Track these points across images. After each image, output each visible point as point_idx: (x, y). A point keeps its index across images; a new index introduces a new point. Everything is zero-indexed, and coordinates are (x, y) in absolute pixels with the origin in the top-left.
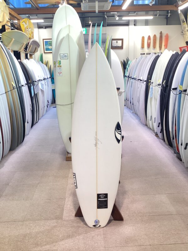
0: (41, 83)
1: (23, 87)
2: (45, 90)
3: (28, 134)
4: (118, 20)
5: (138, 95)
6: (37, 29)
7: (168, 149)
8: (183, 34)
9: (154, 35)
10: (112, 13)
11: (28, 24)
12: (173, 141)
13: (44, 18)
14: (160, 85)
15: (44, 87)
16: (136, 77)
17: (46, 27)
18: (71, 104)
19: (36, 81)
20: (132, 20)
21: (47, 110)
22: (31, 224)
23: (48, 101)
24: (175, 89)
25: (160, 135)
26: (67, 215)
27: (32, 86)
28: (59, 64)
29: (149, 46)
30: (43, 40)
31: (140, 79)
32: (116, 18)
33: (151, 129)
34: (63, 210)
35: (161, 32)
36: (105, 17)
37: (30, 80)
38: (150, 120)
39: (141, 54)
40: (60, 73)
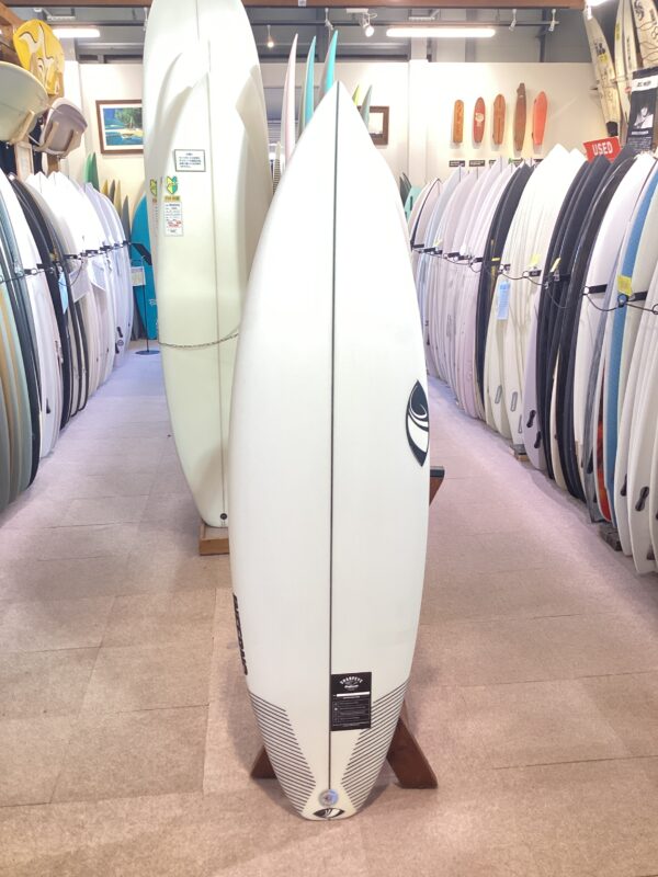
0: (94, 264)
1: (27, 277)
2: (108, 290)
3: (51, 453)
4: (373, 39)
5: (449, 310)
6: (76, 63)
7: (566, 507)
8: (599, 96)
9: (495, 97)
10: (349, 10)
11: (41, 39)
12: (586, 480)
13: (102, 24)
14: (539, 273)
15: (106, 278)
16: (442, 244)
17: (109, 58)
18: (218, 342)
19: (75, 257)
20: (419, 41)
21: (118, 364)
22: (82, 813)
23: (119, 329)
24: (599, 289)
25: (534, 455)
26: (218, 772)
27: (62, 275)
28: (171, 189)
29: (478, 134)
30: (98, 103)
31: (457, 254)
32: (363, 31)
33: (497, 432)
34: (204, 752)
35: (522, 86)
36: (324, 24)
37: (52, 252)
38: (497, 403)
39: (453, 164)
40: (176, 225)
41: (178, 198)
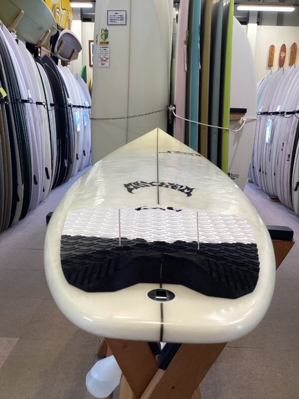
9: (292, 44)
20: (254, 12)
28: (103, 37)
29: (281, 63)
30: (90, 42)
40: (106, 61)
41: (107, 43)
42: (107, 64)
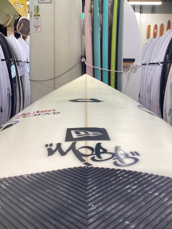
9: (161, 24)
16: (146, 61)
19: (21, 61)
20: (137, 6)
27: (13, 66)
29: (155, 35)
31: (152, 63)
35: (169, 21)
37: (11, 58)
40: (38, 27)
41: (39, 15)
42: (39, 30)
